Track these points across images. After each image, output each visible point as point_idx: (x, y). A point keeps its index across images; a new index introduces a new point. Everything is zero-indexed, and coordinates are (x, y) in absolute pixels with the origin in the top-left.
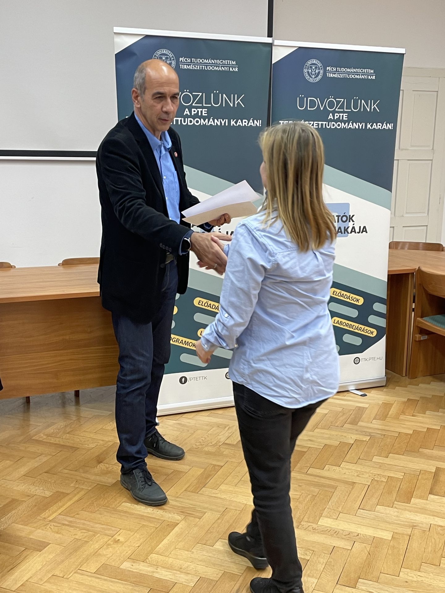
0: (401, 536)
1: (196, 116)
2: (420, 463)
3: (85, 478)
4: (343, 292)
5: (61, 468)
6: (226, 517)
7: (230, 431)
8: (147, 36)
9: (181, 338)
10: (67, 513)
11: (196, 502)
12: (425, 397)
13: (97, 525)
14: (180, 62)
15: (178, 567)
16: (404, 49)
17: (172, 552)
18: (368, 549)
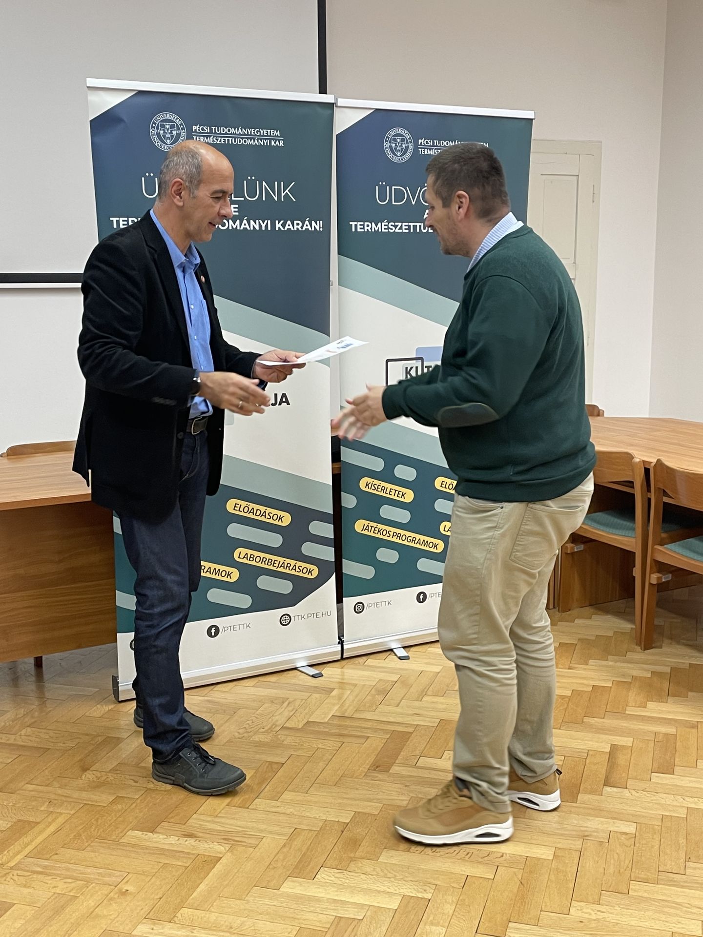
0: (567, 852)
2: (586, 740)
3: (63, 796)
5: (22, 784)
6: (295, 843)
7: (290, 709)
8: (140, 93)
9: (208, 565)
10: (39, 853)
11: (247, 821)
12: (587, 639)
13: (88, 870)
14: (194, 132)
15: (227, 926)
16: (533, 112)
17: (215, 904)
18: (520, 878)
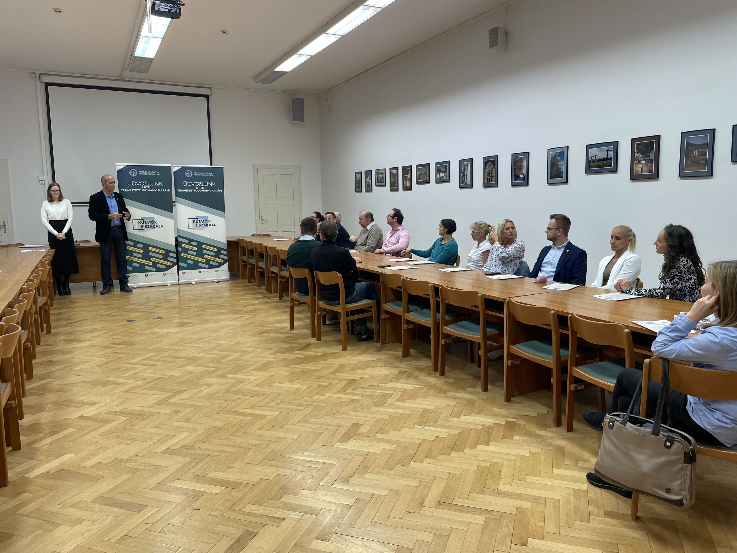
1: (146, 189)
4: (208, 246)
8: (127, 166)
9: (145, 261)
14: (139, 172)
16: (224, 166)
